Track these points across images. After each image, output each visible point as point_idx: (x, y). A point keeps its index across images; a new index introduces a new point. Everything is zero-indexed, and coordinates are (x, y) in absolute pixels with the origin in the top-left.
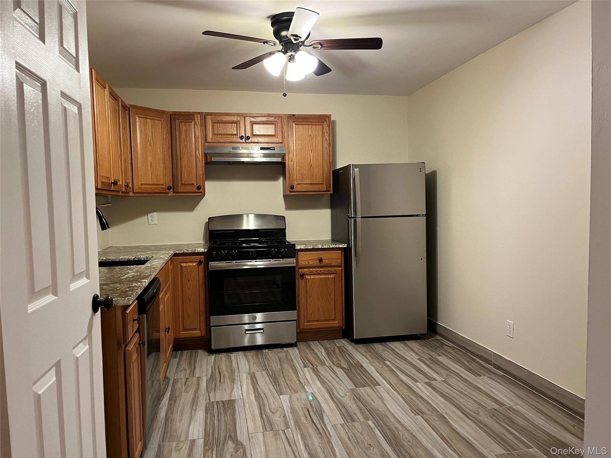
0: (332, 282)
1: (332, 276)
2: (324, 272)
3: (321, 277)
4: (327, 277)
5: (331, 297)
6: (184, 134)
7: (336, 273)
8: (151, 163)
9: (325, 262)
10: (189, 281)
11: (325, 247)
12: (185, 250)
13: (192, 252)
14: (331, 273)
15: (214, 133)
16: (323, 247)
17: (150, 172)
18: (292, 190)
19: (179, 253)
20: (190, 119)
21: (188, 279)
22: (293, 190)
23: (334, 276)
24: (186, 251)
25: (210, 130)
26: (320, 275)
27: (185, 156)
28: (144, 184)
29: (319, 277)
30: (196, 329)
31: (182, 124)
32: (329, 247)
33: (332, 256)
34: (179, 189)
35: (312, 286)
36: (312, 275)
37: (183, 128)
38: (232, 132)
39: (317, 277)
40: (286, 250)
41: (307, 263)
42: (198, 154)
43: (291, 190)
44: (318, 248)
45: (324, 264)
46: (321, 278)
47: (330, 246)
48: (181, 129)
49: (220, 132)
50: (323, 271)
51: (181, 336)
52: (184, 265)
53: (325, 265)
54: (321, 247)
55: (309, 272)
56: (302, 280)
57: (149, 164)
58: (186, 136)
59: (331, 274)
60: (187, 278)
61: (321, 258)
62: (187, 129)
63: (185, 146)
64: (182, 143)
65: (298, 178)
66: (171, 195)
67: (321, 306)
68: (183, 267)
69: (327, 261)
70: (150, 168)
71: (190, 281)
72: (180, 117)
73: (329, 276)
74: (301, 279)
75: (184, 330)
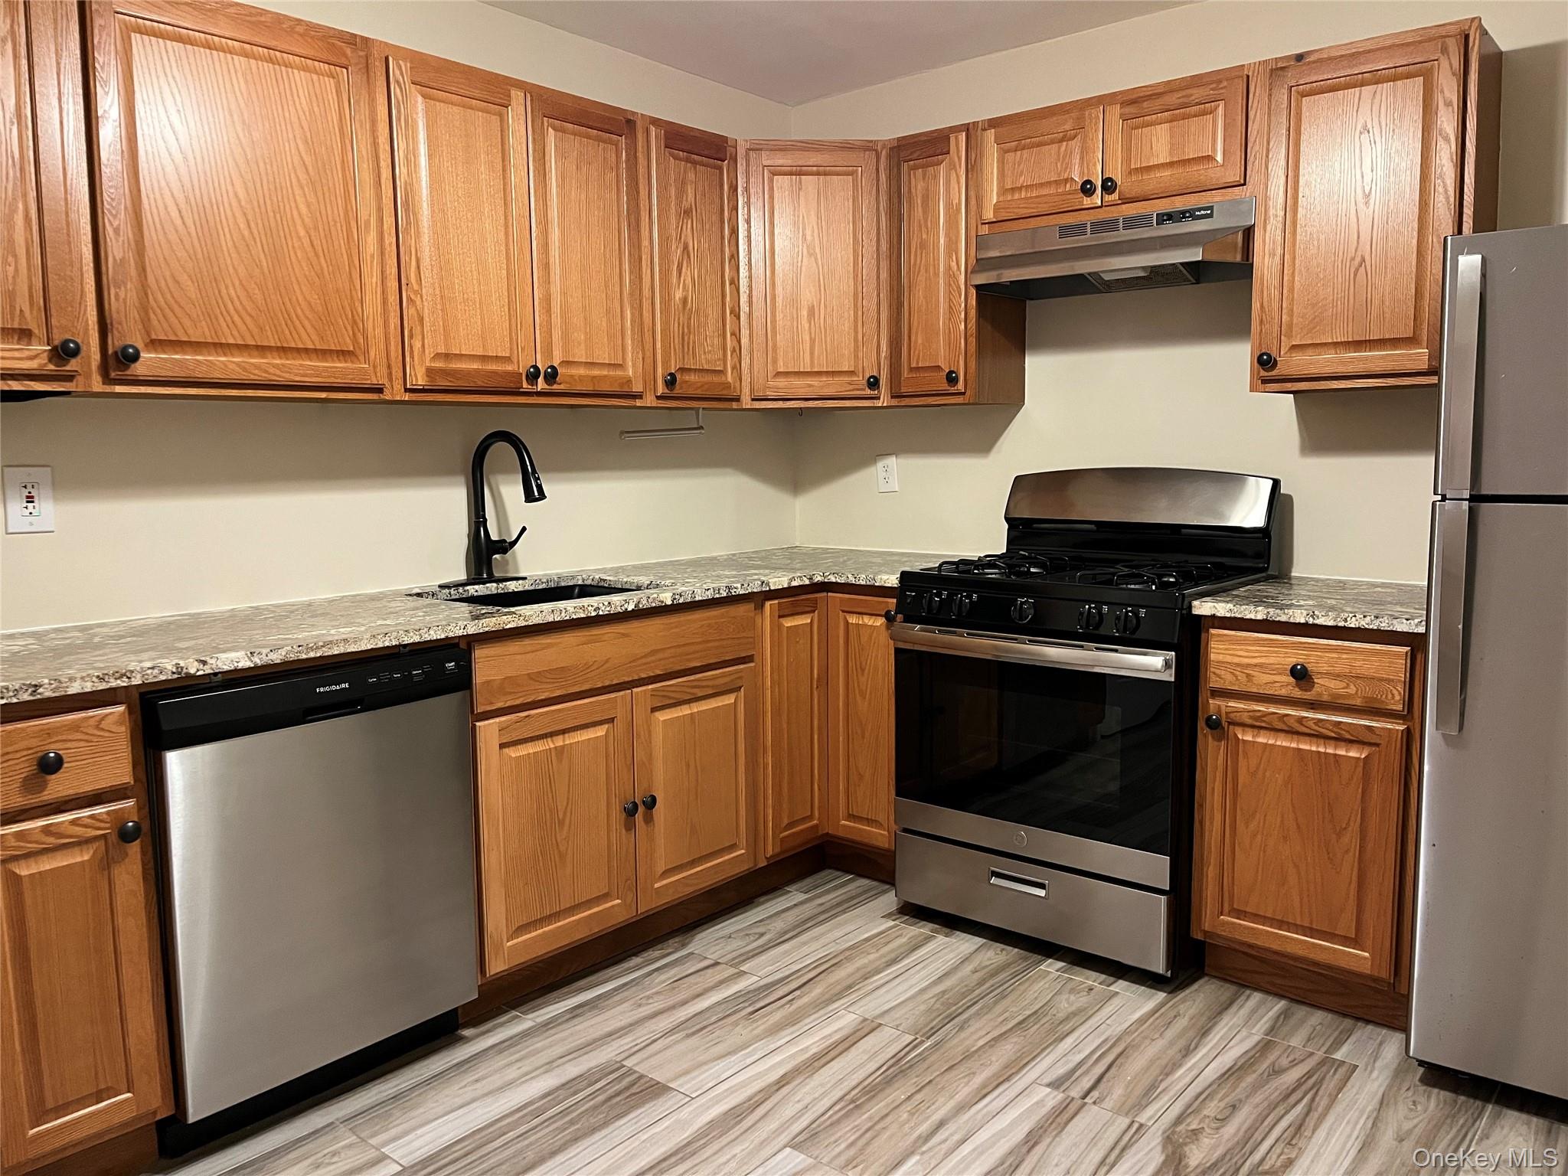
0: (1351, 779)
1: (1353, 754)
2: (1317, 728)
3: (1302, 746)
4: (1330, 751)
5: (1346, 839)
6: (920, 205)
7: (1377, 745)
8: (811, 312)
9: (1325, 686)
10: (863, 670)
11: (1321, 621)
12: (850, 576)
13: (868, 583)
14: (1348, 736)
15: (1003, 186)
16: (1311, 621)
17: (807, 338)
18: (1266, 374)
19: (836, 583)
20: (938, 152)
21: (861, 664)
22: (1270, 374)
23: (1363, 756)
24: (852, 580)
25: (992, 179)
26: (1301, 738)
27: (922, 278)
28: (787, 374)
29: (1294, 745)
30: (876, 821)
31: (915, 174)
32: (1342, 624)
33: (1358, 664)
34: (902, 384)
35: (1260, 773)
36: (1262, 732)
37: (919, 187)
38: (1059, 174)
39: (1283, 742)
40: (1142, 612)
41: (1242, 678)
42: (956, 267)
43: (1263, 373)
44: (1292, 620)
45: (1320, 694)
46: (1299, 750)
47: (1346, 620)
48: (913, 190)
49: (1022, 181)
50: (1311, 724)
51: (841, 833)
52: (853, 619)
53: (1325, 698)
54: (1303, 621)
55: (1251, 717)
56: (1216, 743)
57: (805, 313)
58: (925, 212)
59: (1351, 742)
60: (858, 663)
61: (1302, 665)
62: (927, 190)
63: (923, 245)
64: (915, 236)
65: (1295, 321)
66: (885, 405)
67: (1296, 866)
68: (850, 627)
69: (1335, 685)
70: (807, 326)
71: (866, 671)
72: (912, 153)
73: (1342, 752)
74: (1213, 738)
75: (851, 817)
